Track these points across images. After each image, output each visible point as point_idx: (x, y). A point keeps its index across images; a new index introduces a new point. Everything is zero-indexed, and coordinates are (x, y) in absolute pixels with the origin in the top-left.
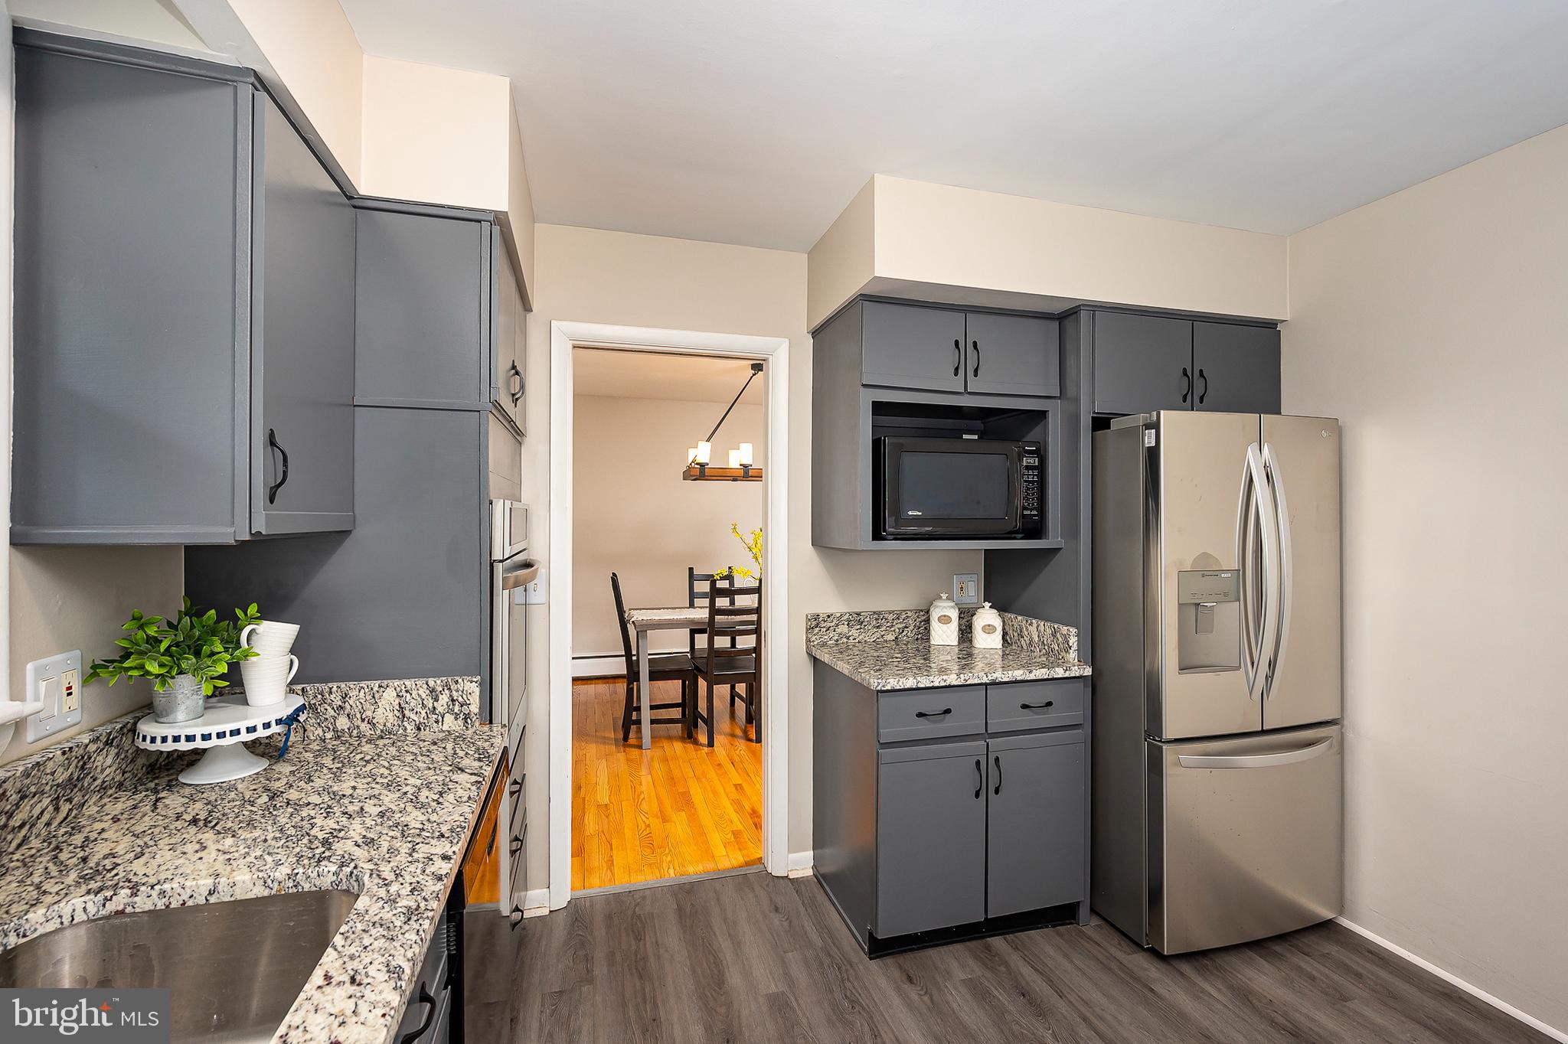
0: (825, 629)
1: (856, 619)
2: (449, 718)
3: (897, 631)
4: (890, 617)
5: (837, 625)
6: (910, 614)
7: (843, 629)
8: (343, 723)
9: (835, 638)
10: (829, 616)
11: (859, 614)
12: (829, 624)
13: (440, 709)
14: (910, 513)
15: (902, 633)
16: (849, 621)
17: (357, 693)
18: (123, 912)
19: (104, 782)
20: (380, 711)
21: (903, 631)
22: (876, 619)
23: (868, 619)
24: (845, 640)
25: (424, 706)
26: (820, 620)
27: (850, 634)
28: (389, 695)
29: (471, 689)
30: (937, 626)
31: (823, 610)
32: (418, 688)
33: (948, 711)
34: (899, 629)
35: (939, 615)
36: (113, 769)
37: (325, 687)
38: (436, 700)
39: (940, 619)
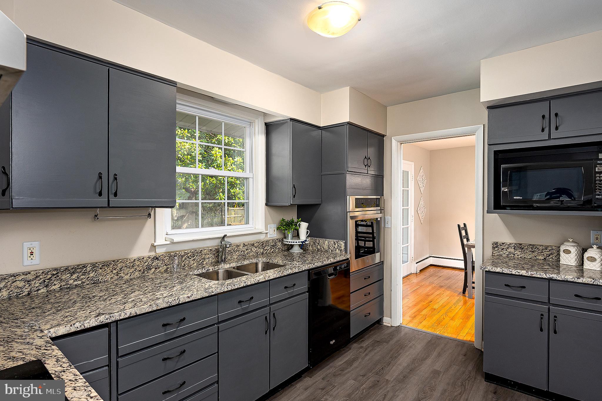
0: (501, 249)
1: (520, 246)
2: (337, 250)
3: (545, 255)
4: (541, 248)
5: (508, 248)
6: (554, 248)
7: (512, 250)
8: (319, 247)
9: (507, 254)
10: (503, 244)
11: (521, 244)
12: (503, 247)
13: (336, 247)
14: (515, 198)
15: (548, 257)
16: (514, 246)
17: (321, 240)
18: (268, 262)
19: (279, 248)
20: (325, 245)
21: (550, 256)
22: (531, 248)
23: (527, 247)
24: (513, 255)
25: (333, 246)
26: (499, 244)
27: (516, 253)
28: (327, 242)
29: (342, 244)
30: (562, 254)
31: (500, 240)
32: (332, 241)
33: (524, 287)
34: (547, 254)
35: (565, 249)
36: (281, 246)
37: (316, 239)
38: (335, 245)
39: (564, 251)
